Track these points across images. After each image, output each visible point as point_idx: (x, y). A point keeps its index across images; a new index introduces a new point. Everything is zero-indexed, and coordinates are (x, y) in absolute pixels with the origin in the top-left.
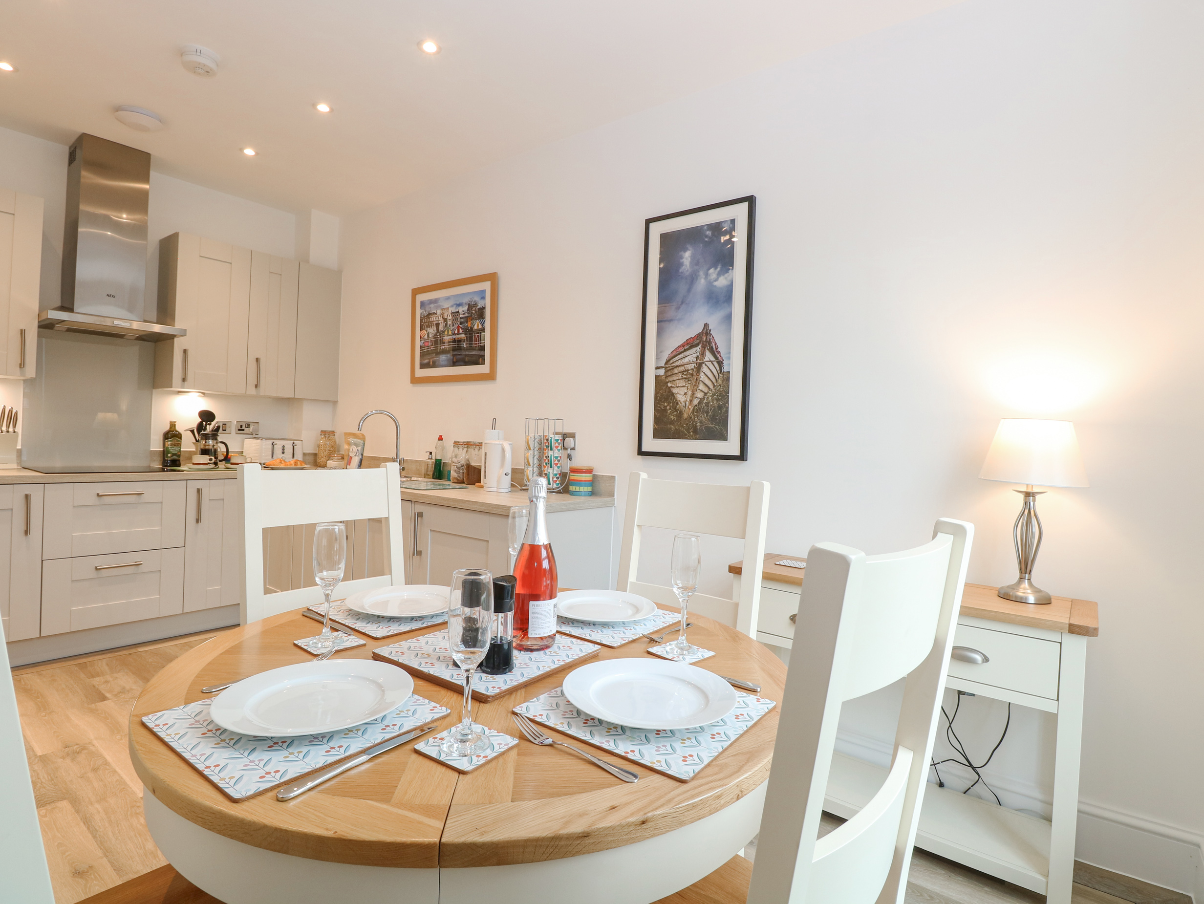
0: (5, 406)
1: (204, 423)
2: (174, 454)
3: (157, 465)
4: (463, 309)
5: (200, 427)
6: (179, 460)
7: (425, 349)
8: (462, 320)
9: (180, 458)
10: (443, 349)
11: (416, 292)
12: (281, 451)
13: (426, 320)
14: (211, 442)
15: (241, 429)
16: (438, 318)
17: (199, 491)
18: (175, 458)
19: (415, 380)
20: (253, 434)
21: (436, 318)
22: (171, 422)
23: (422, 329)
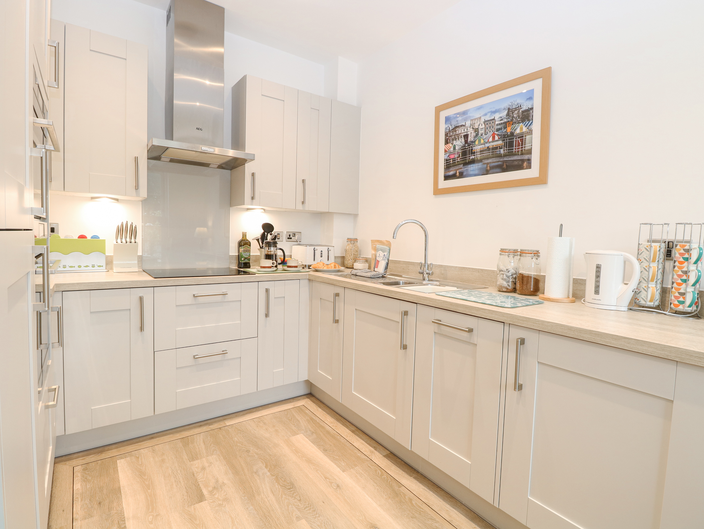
0: (127, 222)
1: (266, 233)
2: (245, 258)
3: (234, 267)
4: (501, 115)
5: (263, 237)
6: (249, 263)
7: (450, 162)
8: (499, 127)
9: (250, 261)
10: (472, 159)
11: (439, 109)
12: (320, 255)
13: (451, 133)
14: (272, 249)
15: (289, 238)
16: (467, 129)
17: (267, 291)
18: (246, 261)
19: (438, 192)
20: (297, 242)
21: (464, 130)
22: (243, 233)
23: (447, 142)
